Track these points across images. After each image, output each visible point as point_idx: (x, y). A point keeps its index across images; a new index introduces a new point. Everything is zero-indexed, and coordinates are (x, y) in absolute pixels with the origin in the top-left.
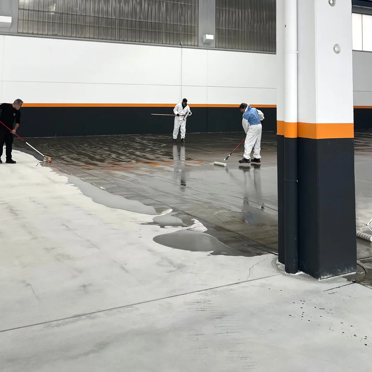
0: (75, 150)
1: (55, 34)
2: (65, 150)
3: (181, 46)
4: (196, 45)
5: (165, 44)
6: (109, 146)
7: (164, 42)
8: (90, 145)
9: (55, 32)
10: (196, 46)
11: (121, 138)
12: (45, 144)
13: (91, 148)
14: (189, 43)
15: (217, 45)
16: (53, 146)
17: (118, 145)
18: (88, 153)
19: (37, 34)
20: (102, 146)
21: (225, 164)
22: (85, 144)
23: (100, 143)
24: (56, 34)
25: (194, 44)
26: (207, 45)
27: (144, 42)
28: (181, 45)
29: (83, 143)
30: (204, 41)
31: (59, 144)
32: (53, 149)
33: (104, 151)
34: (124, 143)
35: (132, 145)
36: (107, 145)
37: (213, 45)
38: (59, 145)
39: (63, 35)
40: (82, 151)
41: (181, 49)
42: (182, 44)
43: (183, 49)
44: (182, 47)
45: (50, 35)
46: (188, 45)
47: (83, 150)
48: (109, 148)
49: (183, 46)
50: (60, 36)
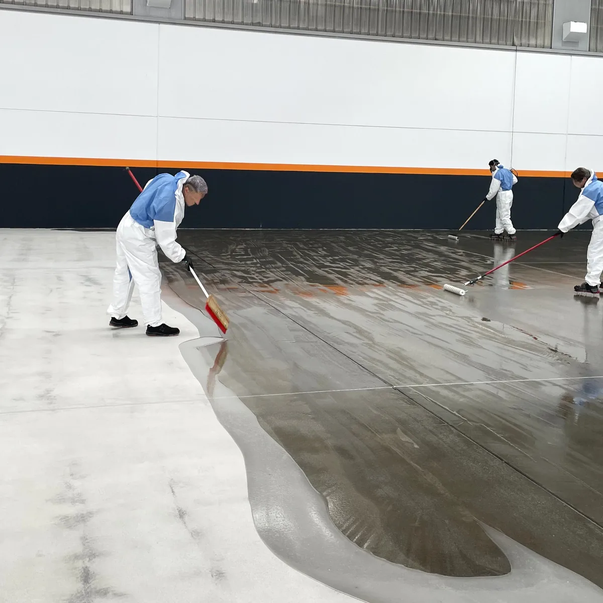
0: (301, 265)
1: (258, 21)
2: (279, 264)
3: (515, 47)
4: (546, 44)
5: (480, 43)
6: (372, 258)
7: (478, 39)
8: (332, 253)
9: (258, 19)
10: (547, 48)
11: (389, 236)
12: (239, 247)
13: (334, 262)
14: (533, 42)
15: (593, 46)
16: (255, 250)
17: (390, 255)
18: (330, 276)
19: (223, 22)
20: (356, 257)
21: (462, 292)
22: (320, 249)
23: (350, 248)
24: (259, 23)
25: (542, 44)
26: (572, 46)
27: (436, 39)
28: (513, 45)
29: (316, 246)
30: (564, 37)
31: (268, 248)
32: (255, 261)
33: (363, 271)
34: (400, 250)
35: (420, 256)
36: (366, 256)
37: (584, 45)
38: (267, 250)
39: (273, 24)
40: (316, 269)
41: (514, 53)
42: (516, 42)
43: (519, 53)
44: (516, 50)
45: (247, 24)
46: (529, 44)
47: (319, 267)
48: (375, 263)
49: (519, 48)
50: (265, 26)
